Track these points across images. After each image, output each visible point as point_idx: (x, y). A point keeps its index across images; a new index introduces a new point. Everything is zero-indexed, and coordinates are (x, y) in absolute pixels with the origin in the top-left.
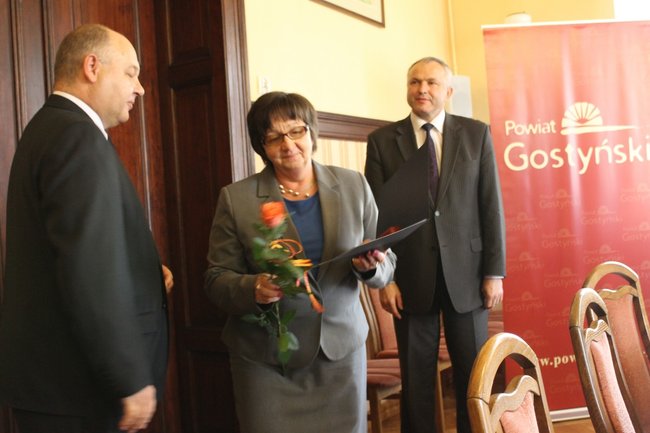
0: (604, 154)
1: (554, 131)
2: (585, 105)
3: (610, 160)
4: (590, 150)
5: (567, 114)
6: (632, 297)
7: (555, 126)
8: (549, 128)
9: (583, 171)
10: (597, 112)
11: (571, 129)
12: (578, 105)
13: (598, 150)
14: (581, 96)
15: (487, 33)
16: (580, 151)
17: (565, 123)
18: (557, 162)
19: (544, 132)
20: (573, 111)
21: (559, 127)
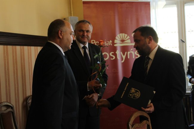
0: (131, 54)
1: (111, 45)
2: (124, 34)
3: (134, 57)
4: (126, 53)
5: (117, 38)
6: (147, 125)
7: (112, 42)
8: (109, 43)
9: (123, 61)
10: (128, 37)
11: (118, 44)
12: (121, 34)
13: (129, 53)
14: (122, 31)
15: (84, 3)
16: (122, 53)
17: (116, 41)
18: (113, 57)
19: (107, 45)
20: (119, 37)
21: (113, 43)
